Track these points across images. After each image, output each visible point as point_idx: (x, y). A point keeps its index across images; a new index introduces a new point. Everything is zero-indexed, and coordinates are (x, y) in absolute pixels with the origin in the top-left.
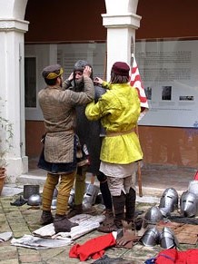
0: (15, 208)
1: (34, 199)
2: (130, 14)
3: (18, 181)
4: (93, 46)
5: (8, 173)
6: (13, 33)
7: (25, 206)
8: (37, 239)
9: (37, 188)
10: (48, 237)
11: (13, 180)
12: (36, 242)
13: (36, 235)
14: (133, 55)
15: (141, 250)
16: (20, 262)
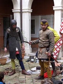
0: (27, 62)
1: (32, 60)
2: (61, 6)
3: (29, 55)
5: (26, 52)
7: (30, 62)
9: (33, 57)
10: (34, 71)
11: (27, 54)
12: (31, 72)
15: (61, 76)
16: (25, 77)
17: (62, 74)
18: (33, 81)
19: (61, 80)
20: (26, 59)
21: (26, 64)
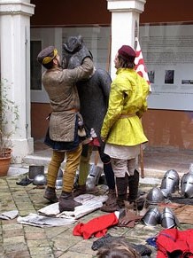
1: (40, 179)
3: (24, 161)
4: (97, 30)
5: (14, 153)
6: (19, 16)
7: (31, 186)
8: (41, 217)
9: (42, 168)
10: (53, 216)
11: (19, 160)
12: (41, 220)
13: (41, 214)
14: (137, 39)
15: (142, 229)
16: (26, 239)
17: (143, 223)
18: (53, 252)
19: (144, 243)
20: (16, 176)
21: (19, 192)
